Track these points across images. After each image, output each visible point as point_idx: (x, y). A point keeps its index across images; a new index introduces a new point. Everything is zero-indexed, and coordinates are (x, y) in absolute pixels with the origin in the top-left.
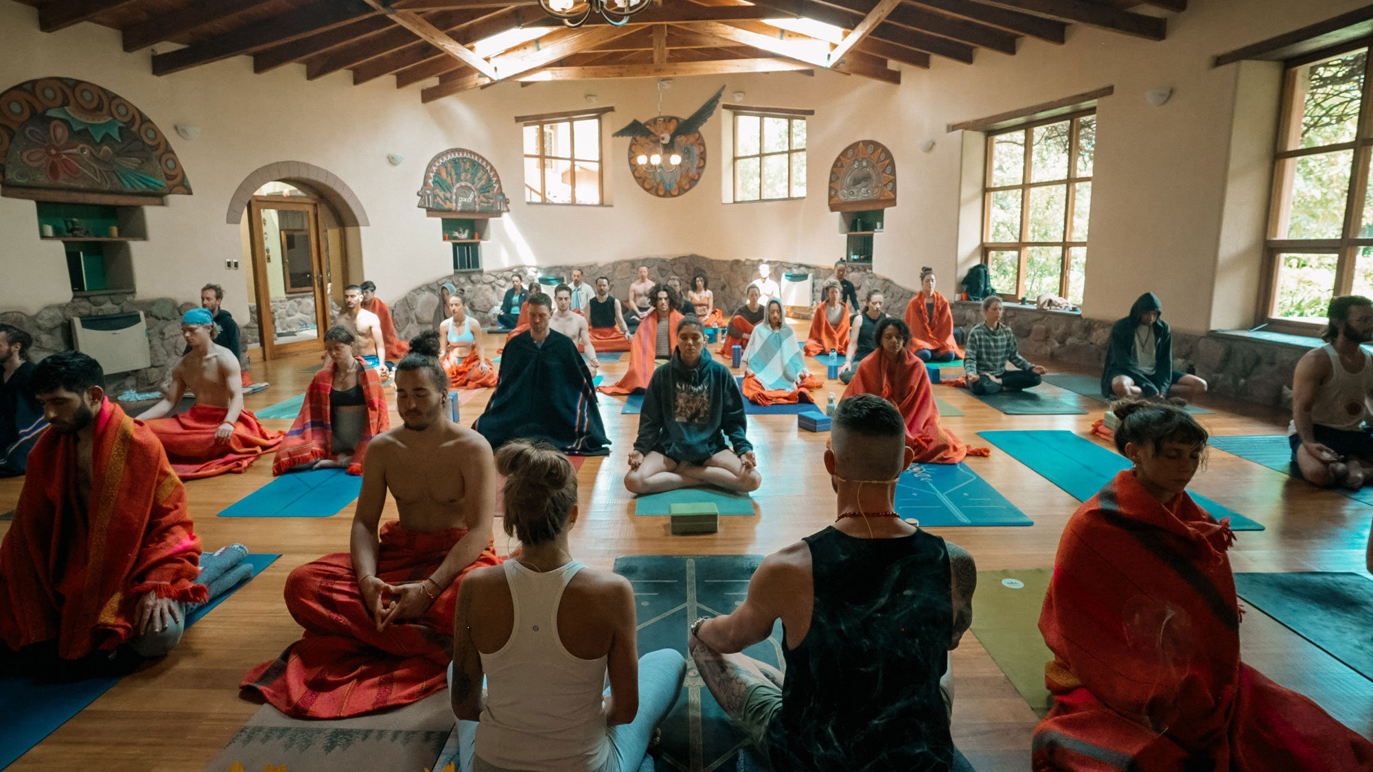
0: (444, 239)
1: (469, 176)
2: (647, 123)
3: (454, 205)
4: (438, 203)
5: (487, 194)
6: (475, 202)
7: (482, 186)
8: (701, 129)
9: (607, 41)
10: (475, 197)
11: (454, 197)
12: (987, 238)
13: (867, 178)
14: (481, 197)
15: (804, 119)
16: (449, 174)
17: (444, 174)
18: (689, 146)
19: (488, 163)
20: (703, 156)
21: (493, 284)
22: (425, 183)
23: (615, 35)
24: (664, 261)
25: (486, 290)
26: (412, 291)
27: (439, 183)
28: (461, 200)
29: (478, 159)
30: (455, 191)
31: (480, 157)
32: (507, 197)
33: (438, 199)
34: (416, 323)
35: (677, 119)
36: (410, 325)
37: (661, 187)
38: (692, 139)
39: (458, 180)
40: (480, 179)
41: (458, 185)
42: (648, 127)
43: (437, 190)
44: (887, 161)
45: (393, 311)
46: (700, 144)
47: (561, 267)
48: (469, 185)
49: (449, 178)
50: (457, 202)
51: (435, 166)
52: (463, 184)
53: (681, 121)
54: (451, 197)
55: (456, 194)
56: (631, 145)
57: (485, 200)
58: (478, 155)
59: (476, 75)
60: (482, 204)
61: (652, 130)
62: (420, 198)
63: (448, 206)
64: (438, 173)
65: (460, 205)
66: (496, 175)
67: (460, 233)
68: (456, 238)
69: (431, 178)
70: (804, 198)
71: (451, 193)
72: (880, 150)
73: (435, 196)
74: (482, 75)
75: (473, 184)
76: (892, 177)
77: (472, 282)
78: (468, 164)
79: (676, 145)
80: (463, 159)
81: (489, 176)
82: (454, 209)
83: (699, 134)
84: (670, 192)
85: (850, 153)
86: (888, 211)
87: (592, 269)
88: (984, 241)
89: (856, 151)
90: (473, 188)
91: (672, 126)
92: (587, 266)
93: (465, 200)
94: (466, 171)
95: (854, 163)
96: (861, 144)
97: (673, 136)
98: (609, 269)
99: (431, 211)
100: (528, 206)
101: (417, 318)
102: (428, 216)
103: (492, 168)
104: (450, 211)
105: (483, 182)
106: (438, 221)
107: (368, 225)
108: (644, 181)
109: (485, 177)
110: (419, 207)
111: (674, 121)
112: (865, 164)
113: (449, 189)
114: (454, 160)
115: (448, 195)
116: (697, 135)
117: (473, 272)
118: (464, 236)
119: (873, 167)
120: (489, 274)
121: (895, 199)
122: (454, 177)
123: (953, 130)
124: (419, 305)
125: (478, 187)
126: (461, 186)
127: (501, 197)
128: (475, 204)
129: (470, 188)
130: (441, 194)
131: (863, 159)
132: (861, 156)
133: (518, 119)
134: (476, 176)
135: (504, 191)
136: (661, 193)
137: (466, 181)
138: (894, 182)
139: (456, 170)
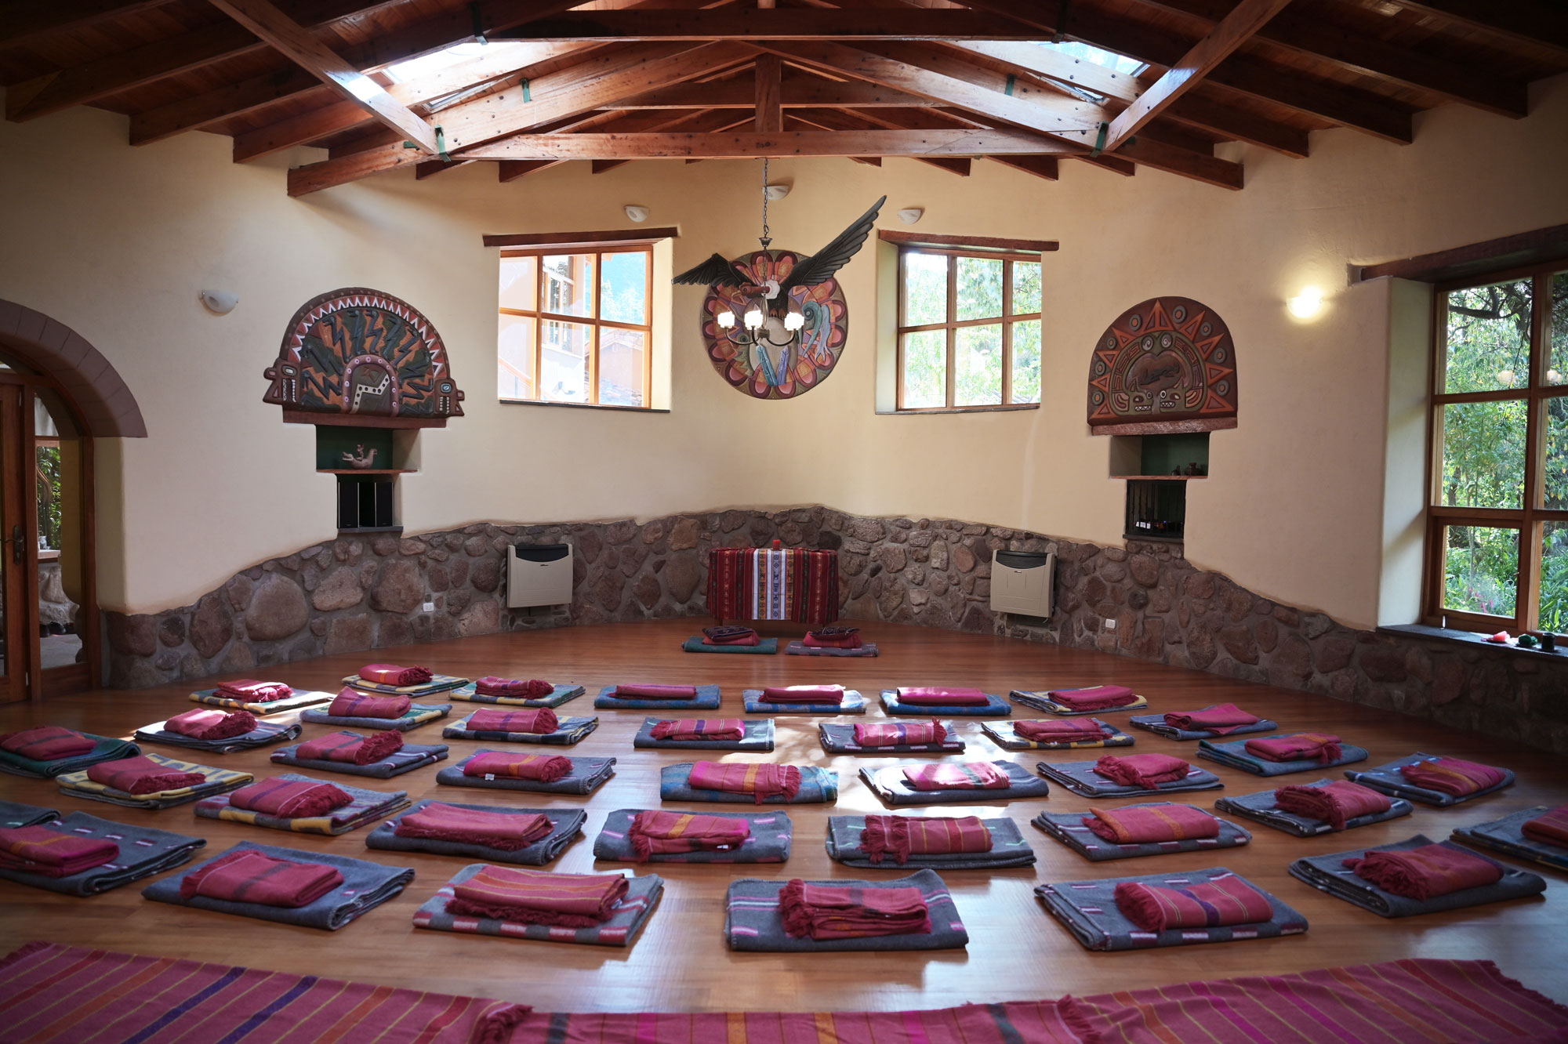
0: (321, 467)
1: (381, 343)
2: (738, 262)
3: (346, 400)
4: (311, 394)
5: (417, 381)
6: (391, 394)
7: (408, 363)
8: (837, 275)
9: (664, 85)
10: (391, 385)
11: (347, 384)
12: (1438, 497)
13: (1171, 371)
14: (405, 386)
15: (1037, 259)
16: (337, 337)
17: (327, 336)
18: (816, 307)
19: (423, 321)
20: (842, 323)
21: (423, 558)
22: (285, 353)
23: (679, 75)
24: (762, 516)
25: (407, 570)
26: (242, 572)
27: (315, 352)
28: (362, 390)
29: (403, 312)
30: (349, 371)
31: (406, 307)
32: (459, 387)
33: (311, 386)
34: (246, 638)
35: (792, 255)
36: (232, 644)
37: (761, 378)
38: (820, 291)
39: (359, 349)
40: (405, 351)
41: (356, 361)
42: (738, 267)
43: (311, 369)
44: (1217, 339)
45: (193, 615)
46: (834, 302)
47: (562, 525)
48: (380, 361)
49: (338, 345)
50: (351, 393)
51: (309, 321)
52: (368, 358)
53: (800, 260)
54: (340, 383)
55: (351, 378)
56: (708, 300)
57: (412, 391)
58: (402, 303)
59: (400, 144)
60: (405, 399)
61: (746, 273)
62: (270, 382)
63: (333, 399)
64: (314, 335)
65: (357, 399)
66: (439, 343)
67: (356, 455)
68: (350, 465)
69: (297, 344)
70: (1037, 406)
71: (340, 375)
72: (1200, 317)
73: (304, 380)
74: (412, 144)
75: (388, 360)
76: (1227, 371)
77: (377, 553)
78: (380, 320)
79: (790, 302)
80: (369, 309)
81: (424, 345)
82: (344, 406)
83: (836, 285)
84: (777, 388)
85: (1135, 321)
86: (1218, 439)
87: (624, 529)
88: (1432, 504)
89: (1146, 320)
90: (388, 367)
91: (785, 268)
92: (615, 525)
93: (370, 390)
94: (376, 333)
95: (1143, 343)
96: (1157, 305)
97: (785, 287)
98: (657, 531)
99: (293, 412)
100: (500, 405)
101: (249, 628)
102: (287, 419)
103: (431, 330)
104: (335, 410)
105: (410, 357)
106: (307, 433)
107: (141, 432)
108: (729, 366)
109: (415, 347)
110: (266, 400)
111: (788, 258)
112: (1166, 343)
113: (337, 367)
114: (351, 310)
115: (334, 379)
116: (830, 285)
117: (381, 534)
118: (365, 461)
119: (1184, 350)
120: (417, 538)
121: (1234, 414)
122: (349, 344)
123: (1363, 279)
124: (254, 601)
125: (401, 364)
126: (363, 363)
127: (447, 388)
128: (391, 400)
129: (383, 367)
130: (319, 377)
131: (1163, 333)
132: (1157, 327)
133: (490, 241)
134: (396, 344)
135: (452, 376)
136: (760, 390)
137: (376, 353)
138: (1232, 379)
139: (351, 332)
